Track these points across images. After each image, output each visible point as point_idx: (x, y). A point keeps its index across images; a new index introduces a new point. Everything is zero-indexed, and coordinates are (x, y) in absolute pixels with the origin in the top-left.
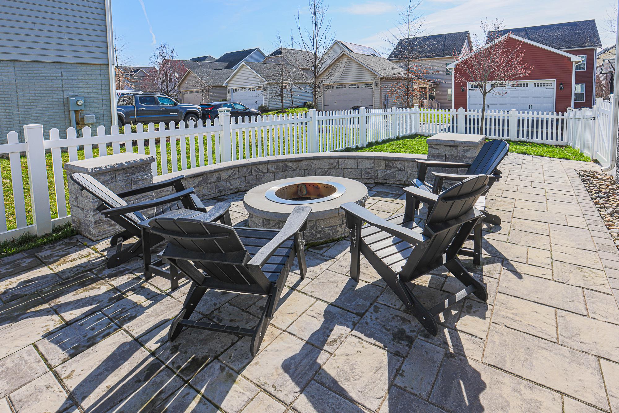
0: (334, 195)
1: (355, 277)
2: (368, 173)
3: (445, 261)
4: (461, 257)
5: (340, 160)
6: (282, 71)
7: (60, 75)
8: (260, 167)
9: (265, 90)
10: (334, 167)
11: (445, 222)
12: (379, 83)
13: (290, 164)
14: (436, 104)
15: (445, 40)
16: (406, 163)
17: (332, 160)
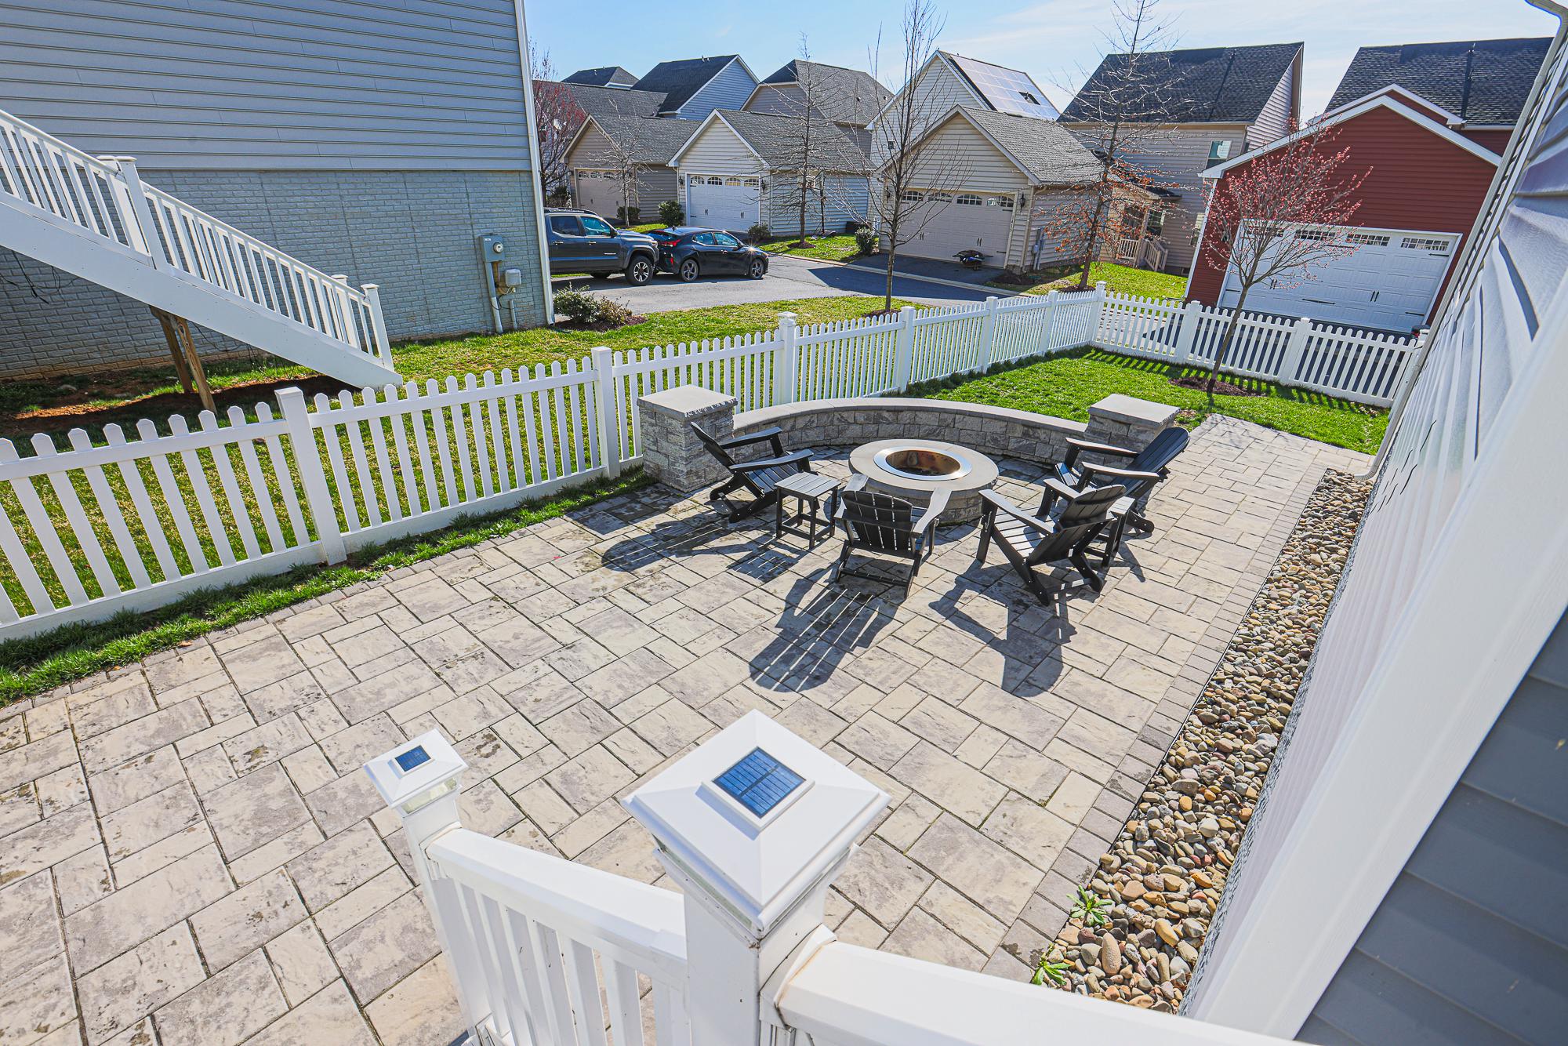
0: (956, 474)
1: (981, 557)
2: (995, 440)
3: (1070, 555)
4: (1089, 557)
5: (957, 417)
6: (806, 144)
7: (465, 195)
8: (845, 415)
9: (764, 187)
10: (947, 426)
11: (1076, 521)
12: (1030, 197)
13: (886, 414)
14: (1159, 253)
15: (1229, 69)
16: (1054, 434)
17: (946, 415)
